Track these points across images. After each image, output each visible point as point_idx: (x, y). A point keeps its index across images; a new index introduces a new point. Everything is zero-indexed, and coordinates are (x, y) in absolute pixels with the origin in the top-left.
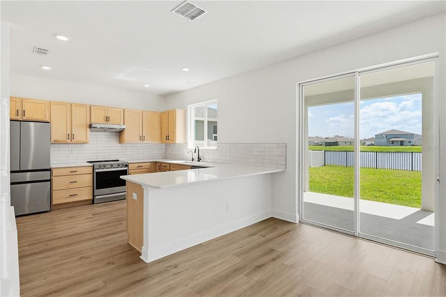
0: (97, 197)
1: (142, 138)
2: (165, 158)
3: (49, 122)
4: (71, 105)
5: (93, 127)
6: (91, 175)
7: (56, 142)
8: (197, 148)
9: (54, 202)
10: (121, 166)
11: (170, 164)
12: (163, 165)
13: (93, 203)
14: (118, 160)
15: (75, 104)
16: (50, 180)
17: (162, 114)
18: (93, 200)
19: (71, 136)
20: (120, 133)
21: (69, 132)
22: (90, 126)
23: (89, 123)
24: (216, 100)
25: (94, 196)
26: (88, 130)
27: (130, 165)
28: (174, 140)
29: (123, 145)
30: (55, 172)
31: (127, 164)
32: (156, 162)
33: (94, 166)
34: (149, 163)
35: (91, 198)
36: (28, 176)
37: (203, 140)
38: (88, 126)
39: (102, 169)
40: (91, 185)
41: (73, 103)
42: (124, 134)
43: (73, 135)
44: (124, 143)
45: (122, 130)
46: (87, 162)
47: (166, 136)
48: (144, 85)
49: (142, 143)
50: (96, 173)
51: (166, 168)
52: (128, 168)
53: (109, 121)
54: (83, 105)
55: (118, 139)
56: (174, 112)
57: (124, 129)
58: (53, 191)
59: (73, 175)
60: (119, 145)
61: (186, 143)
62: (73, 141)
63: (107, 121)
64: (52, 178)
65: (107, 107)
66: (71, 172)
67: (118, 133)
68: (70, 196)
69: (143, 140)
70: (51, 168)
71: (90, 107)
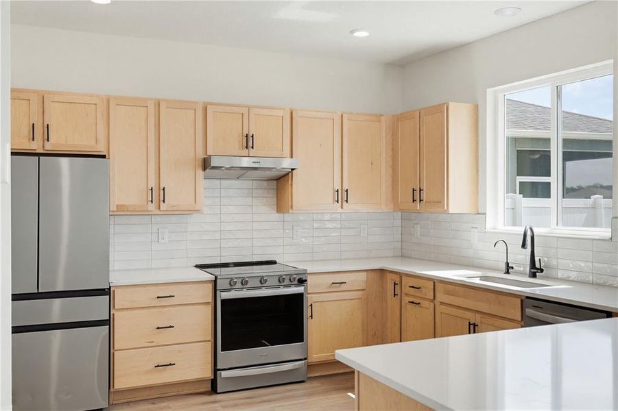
0: (224, 374)
1: (342, 196)
2: (402, 256)
3: (104, 157)
5: (214, 168)
6: (209, 309)
7: (122, 212)
8: (529, 233)
9: (119, 384)
10: (287, 282)
11: (435, 281)
12: (407, 282)
13: (214, 390)
14: (274, 263)
15: (167, 101)
16: (107, 322)
17: (397, 122)
18: (214, 382)
19: (157, 195)
20: (280, 182)
21: (152, 184)
22: (206, 164)
23: (201, 156)
24: (612, 61)
25: (216, 370)
26: (200, 173)
27: (310, 280)
28: (440, 201)
29: (287, 217)
30: (120, 298)
31: (303, 277)
32: (382, 271)
33: (215, 281)
35: (209, 374)
36: (56, 310)
37: (549, 196)
38: (200, 163)
39: (237, 290)
40: (210, 337)
41: (163, 100)
42: (292, 185)
43: (164, 189)
44: (291, 211)
45: (288, 174)
46: (196, 266)
47: (414, 190)
48: (352, 32)
49: (340, 210)
50: (223, 301)
51: (419, 295)
52: (306, 289)
53: (253, 147)
54: (188, 102)
55: (275, 199)
56: (440, 112)
57: (292, 169)
58: (115, 352)
59: (164, 306)
60: (276, 216)
61: (479, 212)
62: (163, 206)
63: (247, 147)
64: (114, 314)
65: (249, 107)
66: (158, 297)
67: (275, 182)
68: (156, 367)
69: (345, 203)
70: (110, 287)
71: (205, 109)
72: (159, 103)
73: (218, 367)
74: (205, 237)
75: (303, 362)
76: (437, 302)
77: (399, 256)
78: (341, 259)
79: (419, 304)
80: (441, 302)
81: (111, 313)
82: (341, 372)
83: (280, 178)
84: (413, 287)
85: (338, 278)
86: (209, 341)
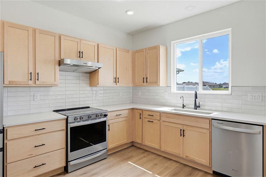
0: (72, 163)
1: (116, 80)
4: (34, 30)
6: (64, 133)
7: (13, 85)
10: (100, 116)
12: (147, 113)
13: (66, 172)
14: (89, 107)
15: (39, 30)
16: (3, 149)
17: (135, 53)
19: (34, 76)
21: (31, 70)
22: (60, 63)
23: (58, 59)
24: (231, 29)
25: (67, 162)
26: (57, 67)
30: (10, 134)
31: (106, 114)
32: (133, 109)
33: (67, 119)
34: (127, 110)
35: (64, 164)
38: (58, 62)
39: (78, 122)
40: (64, 146)
41: (37, 29)
42: (98, 75)
43: (38, 74)
44: (98, 86)
45: (96, 70)
46: (54, 111)
47: (143, 78)
48: (126, 12)
49: (116, 86)
50: (71, 128)
51: (152, 118)
52: (107, 119)
53: (82, 57)
54: (51, 32)
55: (89, 81)
56: (156, 49)
57: (99, 68)
58: (7, 165)
59: (39, 134)
60: (89, 88)
61: (168, 86)
62: (37, 82)
63: (80, 57)
64: (6, 143)
65: (81, 40)
66: (36, 130)
67: (89, 74)
68: (34, 168)
69: (117, 83)
70: (4, 128)
71: (60, 37)
72: (35, 30)
73: (69, 160)
74: (59, 97)
75: (106, 150)
76: (161, 121)
77: (131, 103)
78: (113, 105)
79: (153, 122)
80: (163, 121)
81: (5, 142)
82: (118, 150)
83: (91, 73)
84: (149, 115)
85: (118, 113)
86: (64, 148)
